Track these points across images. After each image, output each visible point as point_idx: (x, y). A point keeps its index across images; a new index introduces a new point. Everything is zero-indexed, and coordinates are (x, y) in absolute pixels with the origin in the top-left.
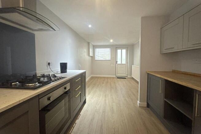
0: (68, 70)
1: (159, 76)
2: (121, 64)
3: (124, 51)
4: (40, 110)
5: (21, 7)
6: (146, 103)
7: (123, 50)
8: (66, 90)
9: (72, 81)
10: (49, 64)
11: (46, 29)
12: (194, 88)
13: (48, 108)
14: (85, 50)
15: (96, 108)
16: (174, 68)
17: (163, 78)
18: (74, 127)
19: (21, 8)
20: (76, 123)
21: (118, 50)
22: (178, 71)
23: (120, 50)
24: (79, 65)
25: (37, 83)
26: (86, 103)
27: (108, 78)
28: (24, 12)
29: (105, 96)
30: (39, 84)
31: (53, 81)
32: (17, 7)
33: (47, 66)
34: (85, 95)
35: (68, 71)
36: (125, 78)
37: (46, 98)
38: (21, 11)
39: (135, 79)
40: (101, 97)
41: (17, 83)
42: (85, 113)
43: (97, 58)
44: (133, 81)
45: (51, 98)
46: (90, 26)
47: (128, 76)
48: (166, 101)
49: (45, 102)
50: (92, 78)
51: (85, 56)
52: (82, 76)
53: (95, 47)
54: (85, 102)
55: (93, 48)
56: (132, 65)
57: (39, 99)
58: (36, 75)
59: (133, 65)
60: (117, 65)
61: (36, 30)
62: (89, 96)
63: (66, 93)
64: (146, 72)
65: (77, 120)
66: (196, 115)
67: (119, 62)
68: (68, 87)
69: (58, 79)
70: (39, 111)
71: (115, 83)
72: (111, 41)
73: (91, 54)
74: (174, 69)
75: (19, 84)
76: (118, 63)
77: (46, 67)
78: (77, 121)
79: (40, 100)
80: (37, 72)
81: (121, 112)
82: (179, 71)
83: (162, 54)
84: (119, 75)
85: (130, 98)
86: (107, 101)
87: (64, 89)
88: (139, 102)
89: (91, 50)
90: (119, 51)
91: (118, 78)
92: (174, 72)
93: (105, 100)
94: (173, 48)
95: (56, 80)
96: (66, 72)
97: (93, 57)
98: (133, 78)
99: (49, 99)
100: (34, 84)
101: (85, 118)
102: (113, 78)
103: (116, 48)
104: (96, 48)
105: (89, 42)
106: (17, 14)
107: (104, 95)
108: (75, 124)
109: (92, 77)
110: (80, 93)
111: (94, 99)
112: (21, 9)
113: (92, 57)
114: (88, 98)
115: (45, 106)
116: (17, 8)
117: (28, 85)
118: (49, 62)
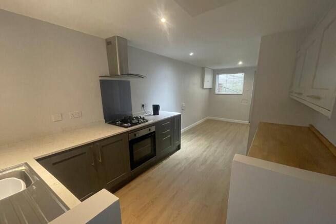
8: (151, 132)
10: (143, 106)
24: (183, 103)
25: (129, 124)
26: (180, 149)
33: (141, 108)
57: (128, 134)
58: (132, 116)
68: (153, 129)
72: (240, 63)
73: (207, 85)
75: (120, 123)
87: (148, 131)
96: (158, 114)
97: (212, 90)
102: (243, 125)
104: (218, 74)
105: (204, 66)
109: (208, 119)
110: (171, 137)
118: (143, 103)
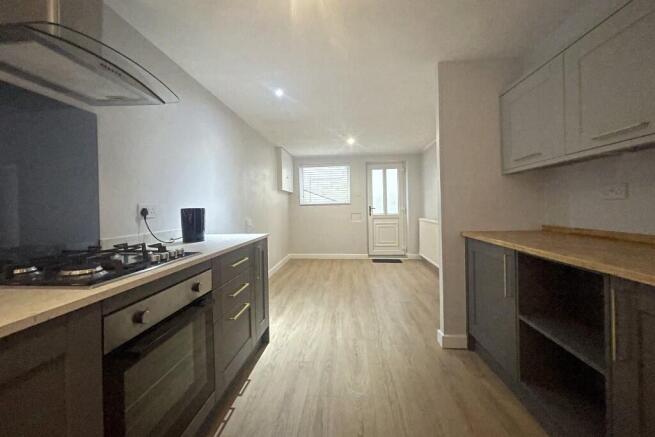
0: (209, 236)
1: (499, 242)
2: (386, 217)
3: (393, 174)
4: (106, 352)
5: (52, 21)
6: (464, 336)
7: (388, 171)
8: (199, 294)
9: (218, 264)
10: (144, 212)
11: (136, 97)
12: (603, 271)
13: (135, 349)
14: (268, 173)
15: (301, 359)
16: (548, 220)
17: (512, 250)
18: (226, 422)
19: (53, 27)
20: (233, 409)
21: (374, 171)
22: (558, 228)
23: (381, 171)
24: (248, 219)
25: (99, 268)
26: (268, 342)
27: (342, 261)
28: (61, 39)
29: (333, 317)
30: (105, 272)
31: (155, 263)
32: (36, 22)
33: (138, 221)
34: (265, 316)
35: (207, 236)
36: (399, 261)
37: (127, 315)
38: (50, 35)
39: (431, 264)
40: (319, 325)
41: (33, 269)
42: (266, 374)
43: (306, 198)
44: (424, 269)
45: (144, 316)
46: (279, 93)
47: (408, 254)
48: (524, 323)
49: (123, 328)
50: (292, 263)
51: (266, 189)
52: (256, 253)
53: (298, 163)
54: (264, 340)
55: (294, 166)
56: (421, 219)
57: (103, 317)
58: (100, 247)
59: (422, 217)
60: (370, 218)
61: (99, 100)
62: (281, 320)
63: (197, 303)
64: (462, 233)
65: (238, 398)
66: (614, 358)
67: (378, 210)
68: (206, 283)
69: (172, 258)
70: (104, 357)
71: (365, 276)
72: (351, 141)
73: (287, 186)
74: (547, 223)
75: (37, 273)
76: (375, 212)
77: (135, 224)
78: (239, 403)
79: (106, 319)
80: (102, 239)
81: (383, 365)
82: (564, 228)
83: (507, 175)
84: (377, 252)
85: (413, 322)
86: (339, 336)
87: (190, 291)
88: (442, 334)
89: (286, 173)
90: (377, 175)
91: (375, 261)
92: (547, 230)
93: (333, 332)
94: (539, 154)
95: (163, 261)
96: (200, 239)
97: (293, 196)
98: (424, 261)
99: (138, 318)
100: (87, 271)
101: (264, 391)
102: (361, 261)
103: (367, 164)
104: (302, 165)
105: (279, 144)
106: (35, 44)
107: (331, 316)
108: (230, 411)
109: (291, 260)
110: (249, 309)
111: (294, 329)
112: (52, 30)
113: (289, 194)
114: (277, 326)
115: (122, 343)
116: (34, 26)
117: (67, 273)
118: (143, 206)
